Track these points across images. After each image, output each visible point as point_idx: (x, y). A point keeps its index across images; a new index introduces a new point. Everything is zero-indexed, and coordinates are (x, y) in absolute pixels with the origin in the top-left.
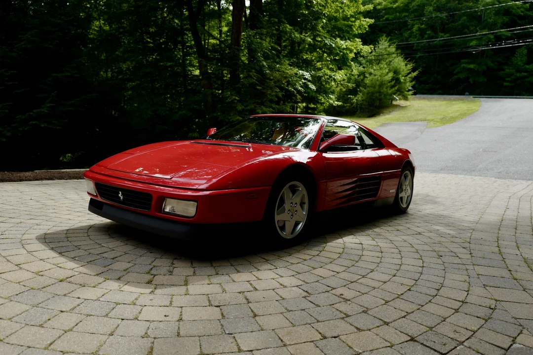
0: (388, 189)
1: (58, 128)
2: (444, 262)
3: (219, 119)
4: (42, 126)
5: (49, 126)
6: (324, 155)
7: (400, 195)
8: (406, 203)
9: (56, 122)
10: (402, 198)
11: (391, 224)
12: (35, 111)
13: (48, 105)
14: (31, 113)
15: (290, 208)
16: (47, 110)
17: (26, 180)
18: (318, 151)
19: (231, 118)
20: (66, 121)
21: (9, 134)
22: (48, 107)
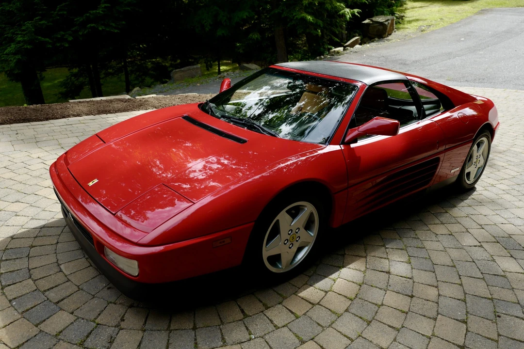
0: (449, 169)
1: (116, 31)
2: (499, 335)
3: (283, 16)
4: (100, 29)
5: (107, 29)
6: (352, 146)
7: (467, 171)
8: (474, 178)
9: (113, 25)
10: (469, 174)
11: (443, 218)
12: (91, 12)
13: (103, 6)
14: (88, 15)
15: (288, 237)
16: (102, 11)
17: (53, 119)
18: (343, 143)
19: (295, 15)
20: (124, 23)
21: (70, 39)
22: (103, 8)
